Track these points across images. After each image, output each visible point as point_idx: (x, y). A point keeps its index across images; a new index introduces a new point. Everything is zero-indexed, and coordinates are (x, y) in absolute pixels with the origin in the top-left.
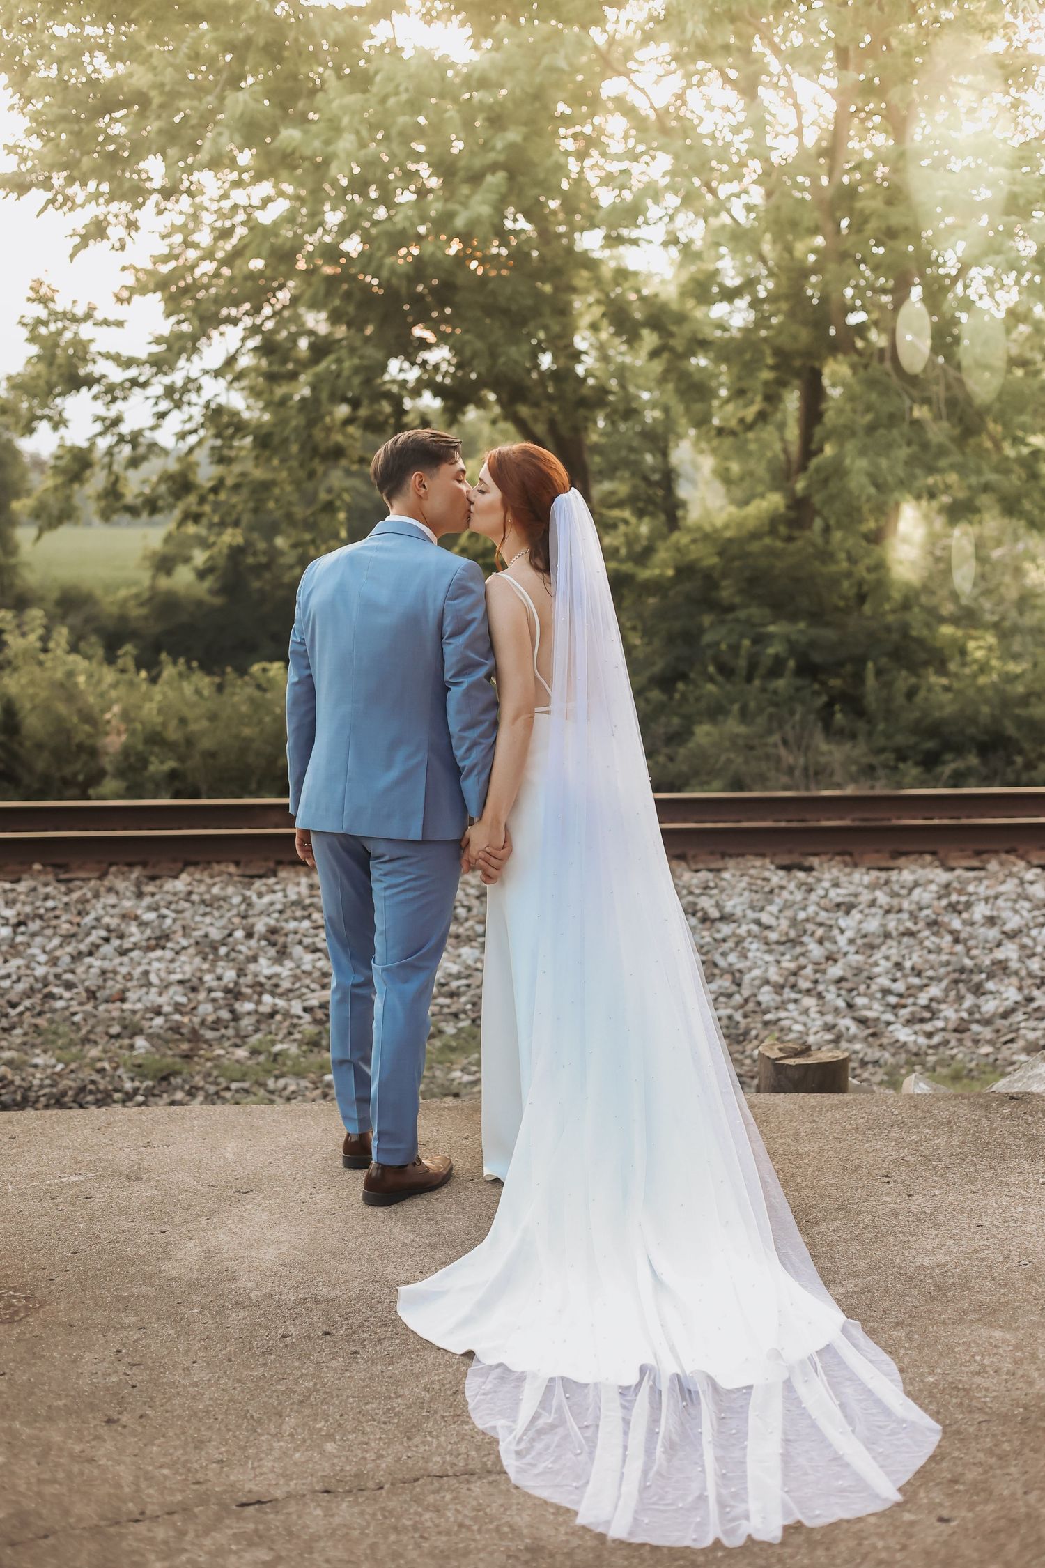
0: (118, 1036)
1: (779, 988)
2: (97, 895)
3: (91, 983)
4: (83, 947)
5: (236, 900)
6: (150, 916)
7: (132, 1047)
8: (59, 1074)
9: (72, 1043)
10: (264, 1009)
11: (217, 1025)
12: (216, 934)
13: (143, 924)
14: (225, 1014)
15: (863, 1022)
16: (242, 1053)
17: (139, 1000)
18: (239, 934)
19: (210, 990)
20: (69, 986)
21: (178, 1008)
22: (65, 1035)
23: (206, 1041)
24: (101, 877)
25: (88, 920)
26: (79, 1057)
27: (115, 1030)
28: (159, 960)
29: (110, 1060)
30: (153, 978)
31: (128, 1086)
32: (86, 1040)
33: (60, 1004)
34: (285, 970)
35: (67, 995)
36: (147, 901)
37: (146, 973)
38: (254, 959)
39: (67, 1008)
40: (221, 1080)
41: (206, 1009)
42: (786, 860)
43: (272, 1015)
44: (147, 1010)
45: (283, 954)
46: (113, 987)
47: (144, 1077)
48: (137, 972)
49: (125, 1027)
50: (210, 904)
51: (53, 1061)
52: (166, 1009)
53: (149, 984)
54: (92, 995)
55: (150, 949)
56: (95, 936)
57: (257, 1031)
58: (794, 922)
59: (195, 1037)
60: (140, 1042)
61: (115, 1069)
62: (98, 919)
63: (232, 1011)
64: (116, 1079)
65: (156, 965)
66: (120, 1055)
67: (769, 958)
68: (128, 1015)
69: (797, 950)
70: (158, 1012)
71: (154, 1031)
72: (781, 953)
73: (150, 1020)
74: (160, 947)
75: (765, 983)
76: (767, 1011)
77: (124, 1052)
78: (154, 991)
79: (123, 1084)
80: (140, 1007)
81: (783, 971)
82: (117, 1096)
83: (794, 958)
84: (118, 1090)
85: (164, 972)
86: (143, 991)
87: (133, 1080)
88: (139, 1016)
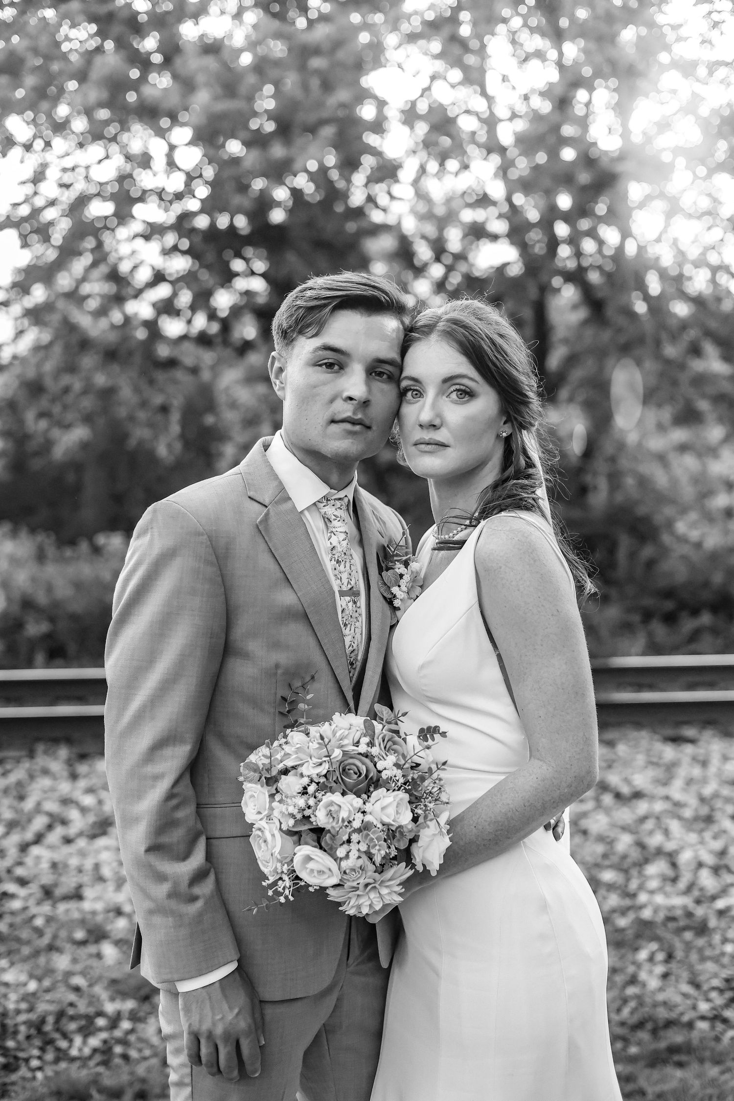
0: (83, 943)
2: (32, 777)
3: (47, 879)
4: (29, 836)
6: (88, 800)
7: (99, 956)
8: (34, 994)
9: (36, 953)
13: (84, 810)
17: (98, 899)
20: (23, 882)
22: (28, 942)
24: (31, 755)
25: (29, 805)
26: (50, 971)
27: (80, 935)
28: (107, 848)
29: (83, 973)
30: (106, 872)
31: (110, 1008)
32: (51, 948)
33: (16, 905)
35: (22, 892)
36: (82, 784)
37: (97, 867)
39: (25, 909)
42: (670, 732)
44: (107, 911)
46: (68, 883)
47: (124, 995)
48: (88, 864)
49: (90, 932)
51: (23, 978)
53: (101, 879)
54: (48, 893)
55: (93, 837)
56: (39, 823)
58: (702, 800)
60: (109, 951)
61: (91, 985)
62: (39, 804)
64: (94, 1000)
65: (105, 856)
66: (91, 968)
67: (693, 837)
68: (89, 917)
69: (715, 828)
70: (119, 912)
71: (120, 936)
72: (701, 831)
73: (112, 922)
74: (104, 833)
75: (700, 865)
76: (714, 898)
77: (94, 962)
78: (111, 886)
79: (102, 1005)
80: (99, 906)
81: (711, 852)
82: (101, 1022)
83: (715, 837)
84: (100, 1014)
85: (115, 864)
86: (99, 887)
87: (112, 999)
88: (99, 918)
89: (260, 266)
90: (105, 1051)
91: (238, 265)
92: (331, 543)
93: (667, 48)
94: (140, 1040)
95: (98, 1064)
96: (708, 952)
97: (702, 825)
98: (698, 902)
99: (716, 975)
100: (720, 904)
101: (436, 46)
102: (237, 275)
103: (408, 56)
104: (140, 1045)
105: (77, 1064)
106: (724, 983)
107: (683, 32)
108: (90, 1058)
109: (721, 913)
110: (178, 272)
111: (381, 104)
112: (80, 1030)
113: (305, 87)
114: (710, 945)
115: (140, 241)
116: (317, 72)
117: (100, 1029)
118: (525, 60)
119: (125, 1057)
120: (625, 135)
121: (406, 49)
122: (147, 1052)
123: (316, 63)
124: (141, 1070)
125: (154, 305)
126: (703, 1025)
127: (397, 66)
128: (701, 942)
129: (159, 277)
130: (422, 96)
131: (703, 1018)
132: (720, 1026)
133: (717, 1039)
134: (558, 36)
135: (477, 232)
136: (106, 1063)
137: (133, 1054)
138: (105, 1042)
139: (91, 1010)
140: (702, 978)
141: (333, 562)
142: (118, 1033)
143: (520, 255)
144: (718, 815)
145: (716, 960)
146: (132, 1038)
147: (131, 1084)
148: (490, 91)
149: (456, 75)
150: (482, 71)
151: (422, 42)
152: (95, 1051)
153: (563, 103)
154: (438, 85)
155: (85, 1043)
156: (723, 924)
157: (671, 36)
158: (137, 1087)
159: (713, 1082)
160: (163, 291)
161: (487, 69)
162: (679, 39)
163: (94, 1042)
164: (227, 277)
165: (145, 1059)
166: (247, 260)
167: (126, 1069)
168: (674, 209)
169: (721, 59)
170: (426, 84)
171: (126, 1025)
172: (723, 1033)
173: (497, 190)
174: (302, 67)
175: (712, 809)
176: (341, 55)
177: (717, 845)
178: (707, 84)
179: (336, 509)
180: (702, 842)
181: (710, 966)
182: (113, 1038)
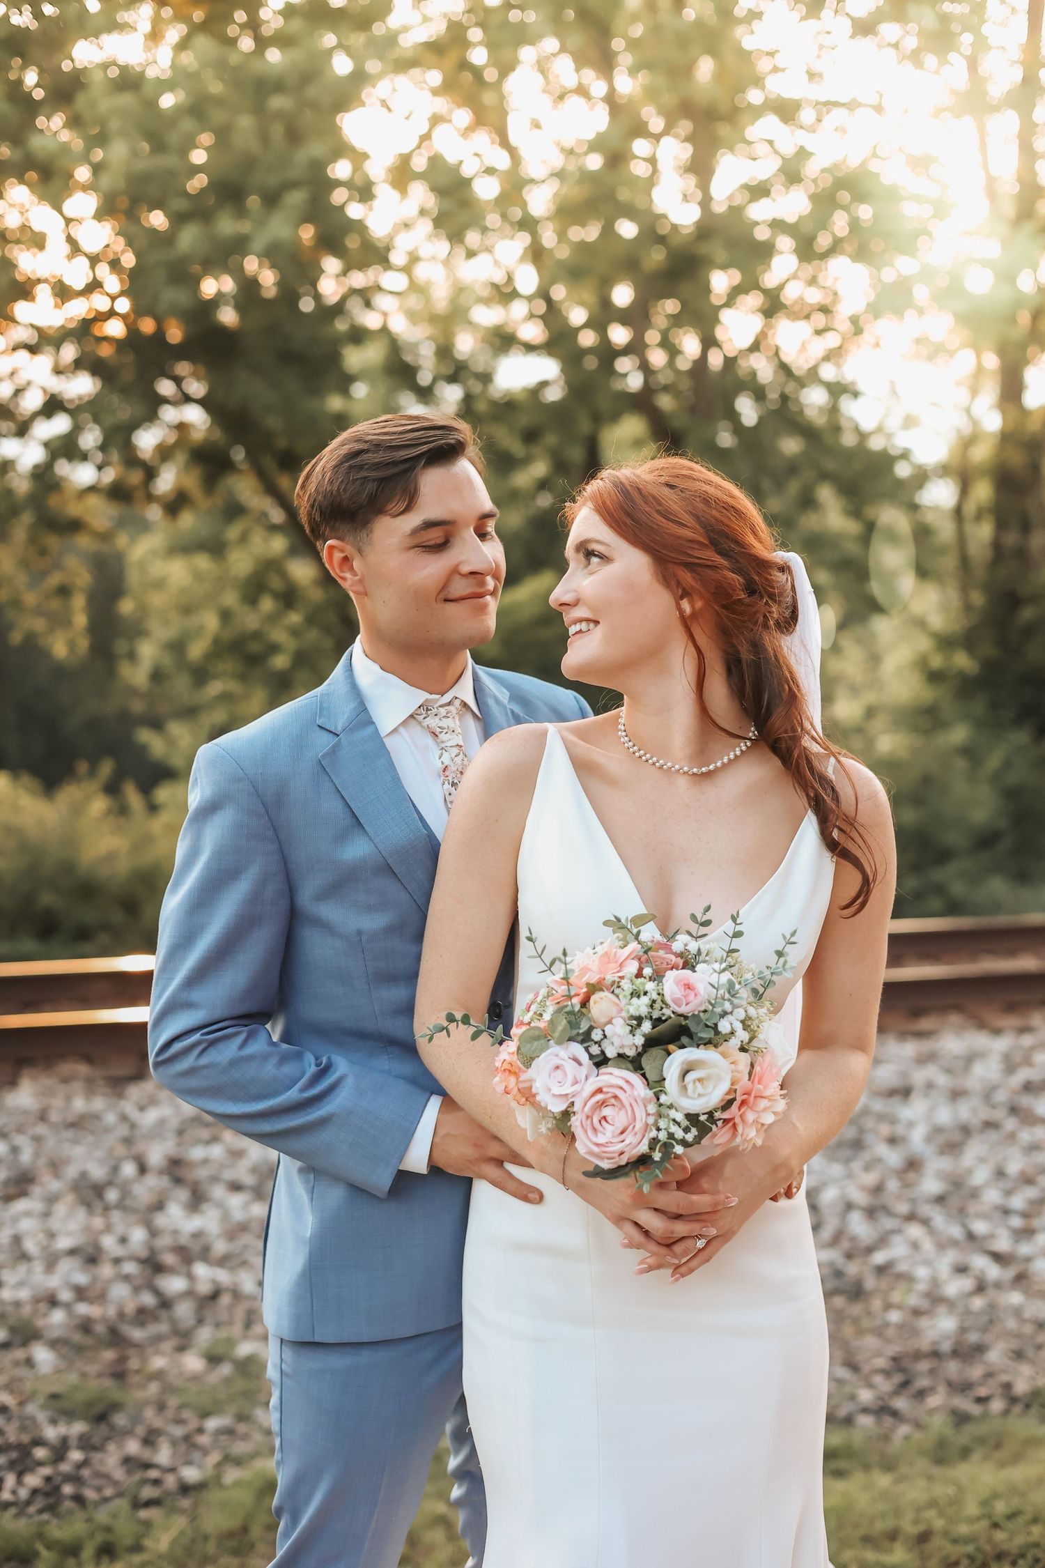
1: (871, 1213)
5: (111, 1118)
7: (29, 1363)
10: (204, 1288)
11: (143, 1316)
12: (98, 1172)
14: (148, 1299)
15: (998, 1257)
16: (193, 1362)
17: (20, 1284)
18: (129, 1169)
19: (117, 1261)
21: (81, 1293)
23: (136, 1346)
27: (1, 1336)
28: (28, 1214)
29: (9, 1387)
30: (30, 1246)
31: (52, 1433)
34: (208, 1221)
37: (17, 1240)
38: (159, 1206)
40: (186, 1414)
41: (120, 1292)
43: (215, 1295)
44: (37, 1300)
45: (197, 1200)
47: (70, 1415)
49: (13, 1330)
50: (78, 1124)
52: (66, 1296)
53: (24, 1257)
57: (200, 1321)
59: (115, 1338)
60: (43, 1355)
61: (22, 1404)
63: (157, 1292)
64: (28, 1423)
65: (26, 1225)
66: (20, 1380)
67: (837, 1169)
68: (10, 1309)
69: (866, 1156)
70: (53, 1302)
71: (56, 1334)
72: (847, 1161)
73: (45, 1315)
74: (23, 1194)
75: (849, 1206)
76: (870, 1250)
77: (23, 1372)
78: (38, 1267)
79: (42, 1431)
80: (24, 1294)
81: (863, 1188)
82: (40, 1453)
83: (867, 1168)
84: (39, 1442)
85: (41, 1236)
86: (22, 1268)
87: (54, 1422)
88: (26, 1310)
89: (197, 388)
90: (49, 1494)
91: (166, 387)
92: (443, 763)
93: (758, 82)
94: (98, 1475)
95: (41, 1511)
96: (866, 1323)
97: (847, 1153)
98: (849, 1256)
99: (878, 1354)
100: (879, 1258)
101: (435, 77)
102: (165, 401)
103: (394, 90)
104: (96, 1482)
105: (13, 1511)
106: (891, 1363)
107: (779, 60)
108: (28, 1503)
109: (882, 1270)
110: (80, 398)
111: (359, 158)
112: (12, 1465)
113: (264, 138)
114: (869, 1313)
115: (23, 354)
116: (280, 115)
117: (41, 1464)
118: (561, 97)
119: (79, 1499)
120: (706, 202)
121: (392, 80)
122: (108, 1492)
123: (278, 102)
124: (102, 1516)
125: (47, 445)
126: (866, 1421)
127: (379, 104)
128: (856, 1309)
129: (53, 406)
130: (419, 147)
131: (865, 1410)
132: (888, 1421)
133: (886, 1438)
134: (605, 63)
135: (503, 340)
136: (52, 1508)
137: (90, 1494)
138: (48, 1479)
139: (25, 1438)
140: (860, 1358)
141: (447, 786)
142: (65, 1467)
143: (562, 371)
144: (869, 1138)
145: (879, 1331)
146: (86, 1473)
147: (91, 1535)
148: (513, 139)
149: (463, 116)
150: (503, 114)
151: (415, 72)
152: (35, 1492)
153: (617, 158)
154: (440, 131)
155: (19, 1482)
156: (884, 1284)
157: (763, 65)
158: (100, 1538)
159: (884, 1495)
160: (60, 425)
161: (509, 110)
162: (776, 69)
163: (33, 1480)
164: (152, 406)
165: (106, 1500)
166: (178, 380)
167: (80, 1515)
168: (773, 307)
169: (833, 99)
170: (424, 129)
171: (76, 1455)
172: (892, 1430)
173: (528, 280)
174: (259, 109)
175: (861, 1131)
176: (312, 92)
177: (871, 1179)
178: (814, 132)
179: (440, 719)
180: (850, 1176)
181: (870, 1342)
182: (59, 1474)
